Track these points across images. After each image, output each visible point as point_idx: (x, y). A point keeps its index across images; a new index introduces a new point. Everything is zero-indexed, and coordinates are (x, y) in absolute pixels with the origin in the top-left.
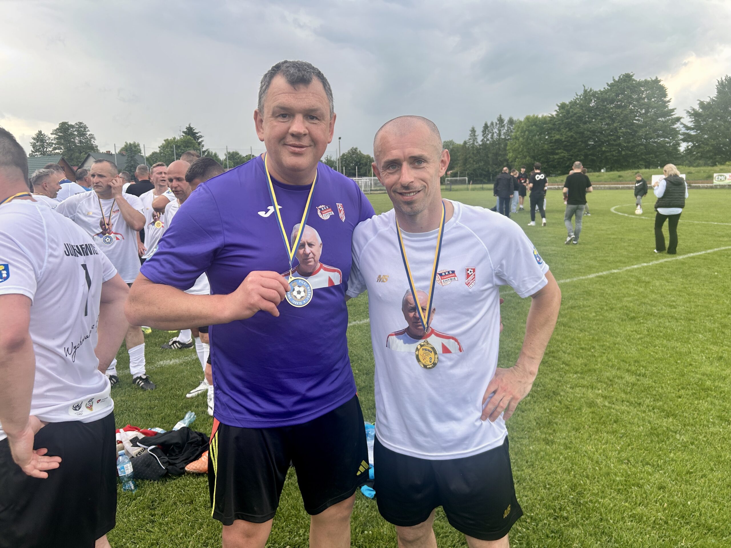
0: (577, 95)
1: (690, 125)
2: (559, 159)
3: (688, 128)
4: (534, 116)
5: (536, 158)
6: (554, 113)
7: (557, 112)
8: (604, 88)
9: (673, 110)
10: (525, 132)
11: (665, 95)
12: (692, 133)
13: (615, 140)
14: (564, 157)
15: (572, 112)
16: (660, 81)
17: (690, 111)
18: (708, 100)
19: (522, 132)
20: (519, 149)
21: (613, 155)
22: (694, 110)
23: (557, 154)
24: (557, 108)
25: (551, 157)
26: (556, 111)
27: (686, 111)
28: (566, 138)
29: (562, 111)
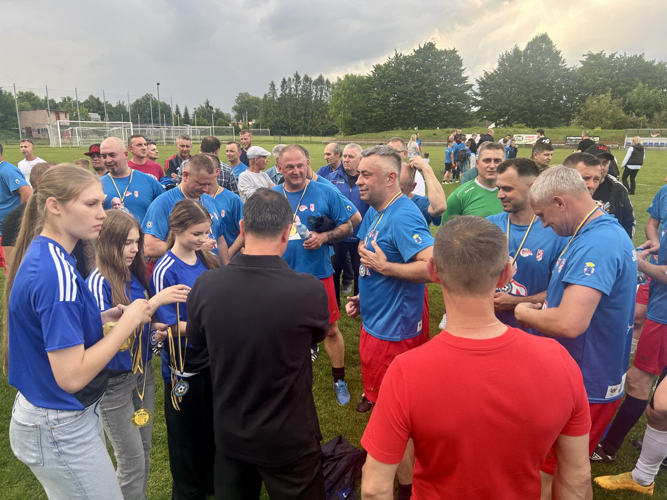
0: (389, 58)
1: (477, 91)
2: (376, 116)
3: (476, 94)
4: (352, 75)
5: (356, 115)
6: (371, 74)
7: (373, 73)
8: (411, 54)
9: (466, 78)
10: (346, 89)
11: (461, 65)
12: (479, 99)
13: (423, 102)
14: (381, 114)
15: (388, 73)
16: (456, 52)
17: (479, 79)
18: (492, 71)
19: (343, 90)
20: (341, 105)
21: (421, 115)
22: (481, 79)
23: (374, 112)
24: (373, 69)
25: (369, 114)
26: (372, 71)
27: (475, 80)
28: (382, 97)
29: (379, 72)
